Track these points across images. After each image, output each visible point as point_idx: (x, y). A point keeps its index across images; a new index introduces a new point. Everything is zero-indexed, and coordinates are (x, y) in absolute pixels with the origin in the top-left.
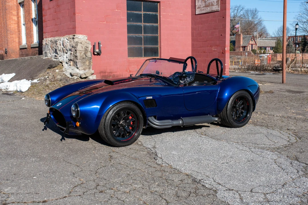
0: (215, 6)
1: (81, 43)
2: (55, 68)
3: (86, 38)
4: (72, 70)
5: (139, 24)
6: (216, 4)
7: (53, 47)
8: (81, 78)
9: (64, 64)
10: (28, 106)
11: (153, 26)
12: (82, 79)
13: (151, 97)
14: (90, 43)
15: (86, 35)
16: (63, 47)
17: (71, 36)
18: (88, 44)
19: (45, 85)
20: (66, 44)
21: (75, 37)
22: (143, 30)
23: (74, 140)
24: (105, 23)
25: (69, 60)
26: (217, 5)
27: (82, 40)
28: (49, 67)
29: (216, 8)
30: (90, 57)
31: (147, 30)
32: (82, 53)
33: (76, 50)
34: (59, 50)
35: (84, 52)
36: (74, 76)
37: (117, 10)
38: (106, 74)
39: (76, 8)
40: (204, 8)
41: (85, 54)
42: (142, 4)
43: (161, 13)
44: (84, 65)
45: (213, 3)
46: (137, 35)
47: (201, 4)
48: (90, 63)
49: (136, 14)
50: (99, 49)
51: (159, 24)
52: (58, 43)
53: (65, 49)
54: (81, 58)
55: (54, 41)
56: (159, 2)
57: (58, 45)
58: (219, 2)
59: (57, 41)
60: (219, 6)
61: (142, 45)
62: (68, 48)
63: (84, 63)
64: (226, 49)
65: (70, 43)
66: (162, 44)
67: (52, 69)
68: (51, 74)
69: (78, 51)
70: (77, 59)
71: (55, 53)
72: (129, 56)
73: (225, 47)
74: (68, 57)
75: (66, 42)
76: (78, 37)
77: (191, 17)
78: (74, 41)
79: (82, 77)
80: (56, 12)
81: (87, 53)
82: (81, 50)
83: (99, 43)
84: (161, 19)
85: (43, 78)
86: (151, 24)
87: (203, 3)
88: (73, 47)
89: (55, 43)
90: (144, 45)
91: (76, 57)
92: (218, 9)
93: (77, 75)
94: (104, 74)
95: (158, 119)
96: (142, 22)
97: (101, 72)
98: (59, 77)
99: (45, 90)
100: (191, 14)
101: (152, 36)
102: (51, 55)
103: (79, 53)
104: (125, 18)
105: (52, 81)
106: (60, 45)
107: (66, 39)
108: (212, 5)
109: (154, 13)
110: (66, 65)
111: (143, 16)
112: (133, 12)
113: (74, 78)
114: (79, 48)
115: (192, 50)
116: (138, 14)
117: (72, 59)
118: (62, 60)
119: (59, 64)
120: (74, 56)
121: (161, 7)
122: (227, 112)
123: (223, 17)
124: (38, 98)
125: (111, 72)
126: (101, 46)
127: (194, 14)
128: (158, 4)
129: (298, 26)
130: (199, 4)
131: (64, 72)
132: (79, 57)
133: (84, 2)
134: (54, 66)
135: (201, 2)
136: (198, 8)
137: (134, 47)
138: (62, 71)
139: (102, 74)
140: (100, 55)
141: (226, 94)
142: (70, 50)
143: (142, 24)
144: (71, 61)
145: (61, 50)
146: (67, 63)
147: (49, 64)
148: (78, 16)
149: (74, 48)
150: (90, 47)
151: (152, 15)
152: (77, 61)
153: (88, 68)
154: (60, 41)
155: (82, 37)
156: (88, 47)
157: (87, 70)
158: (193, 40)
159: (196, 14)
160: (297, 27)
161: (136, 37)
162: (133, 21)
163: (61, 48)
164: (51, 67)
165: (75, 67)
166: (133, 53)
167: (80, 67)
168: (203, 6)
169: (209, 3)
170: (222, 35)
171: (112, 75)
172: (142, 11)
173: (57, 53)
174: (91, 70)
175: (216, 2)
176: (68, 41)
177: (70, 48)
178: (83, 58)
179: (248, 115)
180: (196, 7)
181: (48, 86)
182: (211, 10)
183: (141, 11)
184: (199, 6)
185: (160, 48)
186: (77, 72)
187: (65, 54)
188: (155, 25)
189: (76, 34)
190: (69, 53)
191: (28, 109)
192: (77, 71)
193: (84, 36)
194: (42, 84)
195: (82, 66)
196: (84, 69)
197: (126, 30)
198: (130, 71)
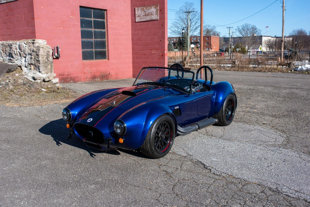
0: (154, 16)
1: (43, 48)
2: (14, 72)
3: (46, 43)
4: (34, 73)
5: (90, 29)
6: (155, 13)
7: (6, 51)
8: (44, 81)
9: (23, 68)
10: (8, 115)
11: (101, 32)
12: (45, 83)
14: (51, 48)
15: (45, 40)
16: (20, 51)
17: (30, 41)
18: (49, 48)
19: (9, 90)
20: (24, 48)
21: (35, 42)
22: (93, 35)
23: (105, 154)
24: (62, 28)
25: (28, 64)
26: (156, 15)
27: (42, 44)
28: (7, 72)
29: (155, 17)
30: (51, 61)
31: (97, 35)
32: (45, 58)
33: (37, 55)
34: (15, 54)
35: (46, 57)
36: (38, 80)
37: (71, 17)
38: (65, 76)
39: (35, 13)
40: (144, 17)
41: (47, 58)
42: (92, 11)
43: (108, 20)
44: (46, 69)
45: (152, 13)
46: (89, 40)
47: (141, 13)
48: (51, 67)
49: (87, 20)
50: (58, 53)
51: (106, 30)
52: (13, 46)
53: (23, 53)
54: (43, 62)
55: (7, 45)
56: (106, 10)
57: (14, 49)
58: (158, 12)
59: (12, 44)
60: (158, 16)
61: (93, 49)
62: (27, 52)
63: (46, 67)
64: (165, 52)
65: (30, 48)
66: (109, 48)
67: (11, 73)
68: (11, 78)
69: (40, 56)
70: (39, 63)
71: (8, 57)
72: (83, 60)
73: (165, 51)
74: (27, 61)
75: (24, 47)
76: (38, 42)
77: (131, 24)
78: (34, 46)
79: (46, 81)
80: (7, 16)
81: (49, 57)
82: (43, 54)
83: (57, 47)
84: (108, 26)
85: (4, 83)
86: (99, 30)
87: (143, 13)
88: (33, 51)
89: (8, 47)
90: (95, 49)
91: (38, 61)
92: (157, 18)
93: (41, 78)
94: (63, 77)
95: (181, 127)
96: (92, 28)
97: (60, 74)
98: (20, 81)
99: (11, 95)
100: (131, 22)
101: (101, 41)
102: (3, 59)
103: (41, 57)
104: (79, 24)
105: (16, 85)
106: (16, 49)
107: (23, 44)
108: (152, 14)
109: (102, 20)
110: (26, 69)
111: (93, 22)
112: (85, 18)
113: (38, 82)
114: (41, 52)
115: (132, 53)
116: (89, 21)
117: (34, 63)
118: (20, 64)
119: (17, 68)
120: (36, 60)
121: (108, 15)
122: (222, 113)
123: (162, 25)
124: (8, 105)
125: (68, 75)
126: (60, 50)
127: (134, 22)
128: (105, 11)
129: (184, 30)
130: (139, 13)
131: (24, 76)
132: (41, 62)
133: (42, 7)
134: (13, 70)
135: (141, 12)
136: (138, 17)
137: (86, 51)
138: (23, 75)
139: (61, 77)
140: (58, 59)
141: (221, 98)
142: (31, 55)
143: (93, 30)
144: (32, 65)
145: (17, 54)
146: (26, 67)
147: (8, 68)
148: (37, 21)
149: (35, 53)
150: (51, 51)
151: (101, 21)
152: (40, 65)
153: (49, 72)
154: (16, 46)
155: (42, 42)
156: (49, 51)
157: (49, 74)
158: (133, 44)
159: (136, 21)
160: (183, 32)
161: (88, 42)
162: (85, 27)
163: (18, 52)
164: (9, 71)
165: (37, 70)
166: (86, 56)
167: (42, 71)
168: (143, 15)
169: (149, 13)
170: (161, 40)
171: (70, 77)
172: (93, 18)
173: (12, 57)
174: (53, 73)
175: (155, 12)
176: (27, 46)
177: (29, 52)
178: (46, 62)
179: (233, 114)
180: (136, 15)
181: (13, 91)
182: (150, 19)
183: (91, 18)
184: (139, 15)
185: (108, 51)
186: (40, 76)
187: (23, 58)
188: (103, 30)
189: (36, 38)
190: (28, 57)
191: (12, 118)
192: (40, 74)
193: (44, 40)
194: (5, 89)
195: (44, 70)
196: (47, 73)
197: (80, 35)
198: (84, 73)
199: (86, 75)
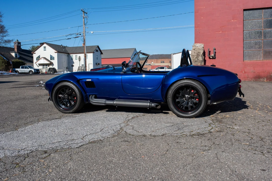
3: (203, 46)
5: (258, 30)
13: (90, 80)
24: (221, 32)
30: (201, 60)
32: (195, 57)
41: (197, 58)
46: (255, 40)
61: (261, 49)
76: (195, 45)
82: (194, 55)
83: (213, 49)
104: (241, 26)
111: (263, 22)
114: (192, 53)
126: (215, 51)
132: (192, 61)
133: (202, 18)
143: (262, 30)
148: (197, 30)
155: (199, 45)
156: (200, 52)
162: (251, 28)
178: (196, 61)
197: (242, 37)
198: (245, 72)
199: (246, 74)
